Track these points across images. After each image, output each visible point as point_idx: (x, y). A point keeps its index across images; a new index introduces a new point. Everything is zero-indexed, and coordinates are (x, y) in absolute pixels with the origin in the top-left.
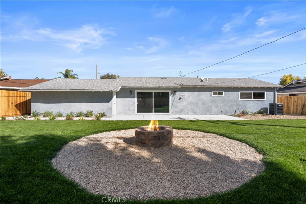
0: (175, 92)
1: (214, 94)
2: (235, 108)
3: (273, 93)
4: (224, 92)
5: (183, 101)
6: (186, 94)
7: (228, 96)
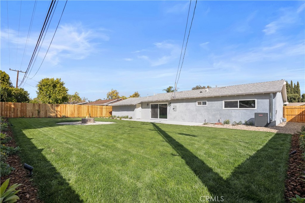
0: (170, 103)
1: (199, 104)
2: (218, 117)
3: (268, 100)
4: (207, 102)
5: (176, 110)
6: (178, 105)
7: (211, 105)
